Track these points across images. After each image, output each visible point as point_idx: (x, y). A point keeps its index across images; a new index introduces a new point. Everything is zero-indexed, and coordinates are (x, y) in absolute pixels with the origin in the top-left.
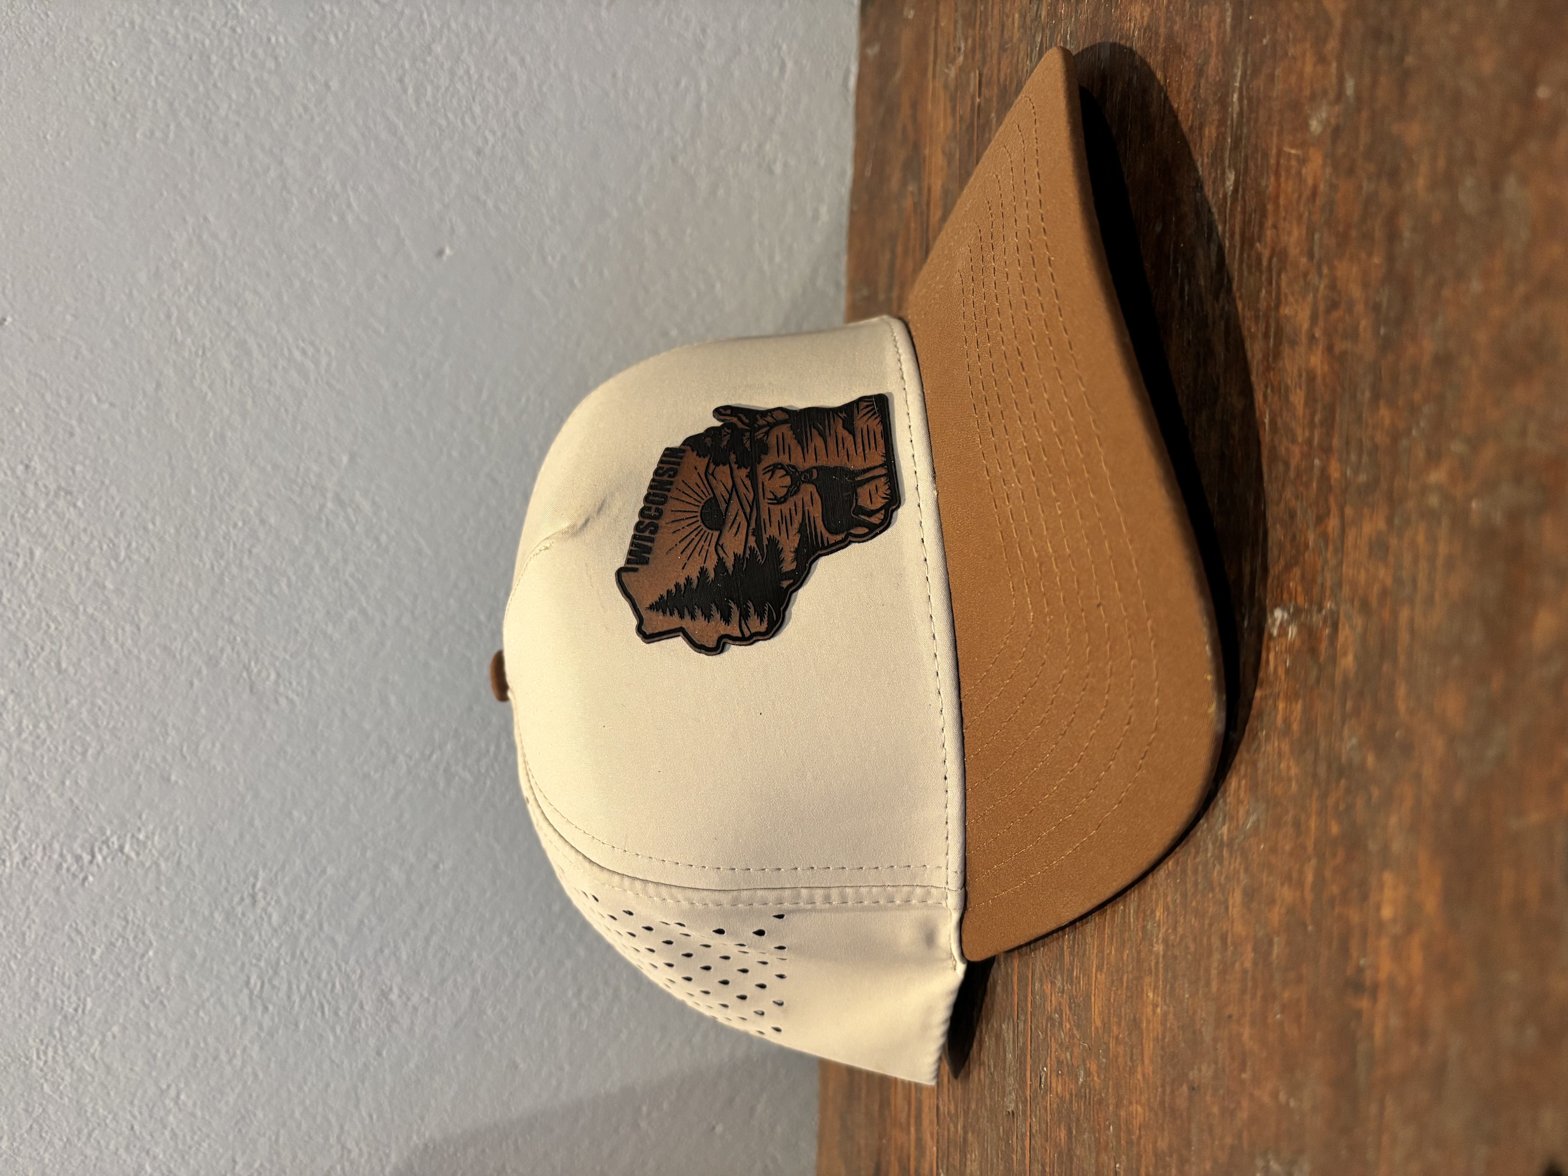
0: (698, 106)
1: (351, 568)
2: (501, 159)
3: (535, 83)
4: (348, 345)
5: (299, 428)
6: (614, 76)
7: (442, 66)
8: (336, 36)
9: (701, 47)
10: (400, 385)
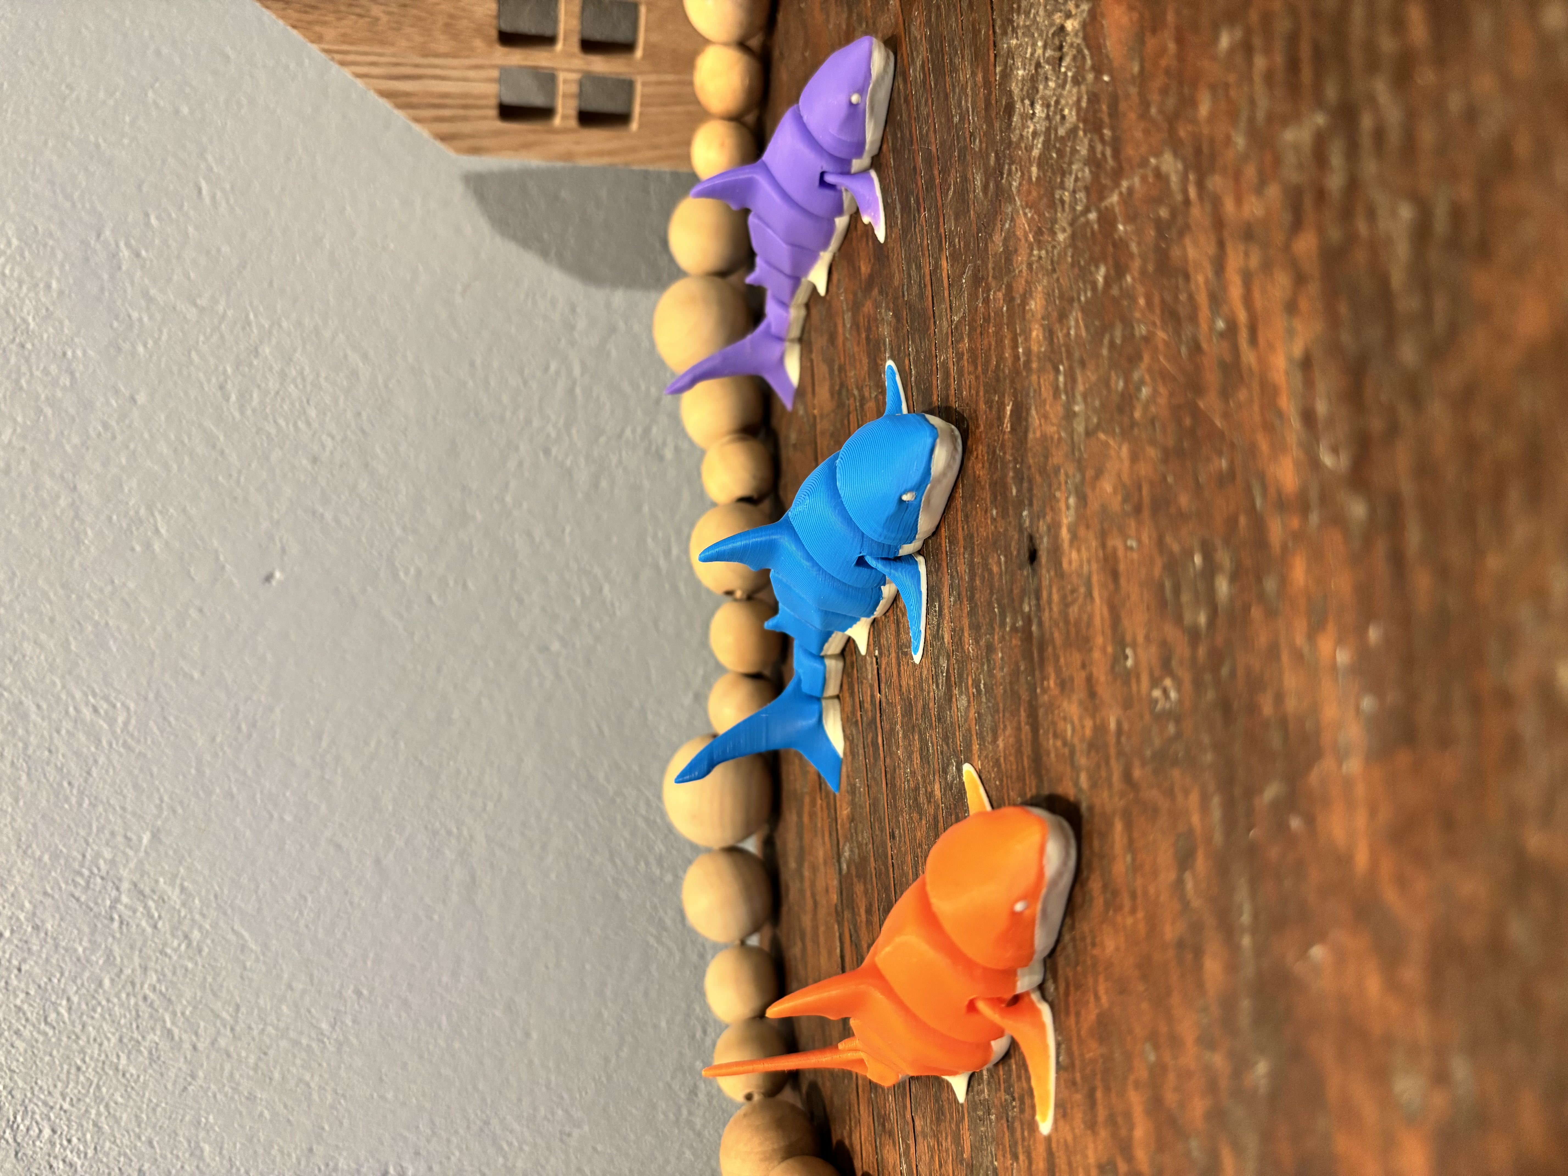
0: (571, 391)
1: (153, 978)
2: (341, 466)
3: (380, 381)
4: (151, 696)
5: (86, 803)
6: (472, 364)
7: (271, 369)
8: (145, 345)
9: (571, 327)
10: (219, 739)
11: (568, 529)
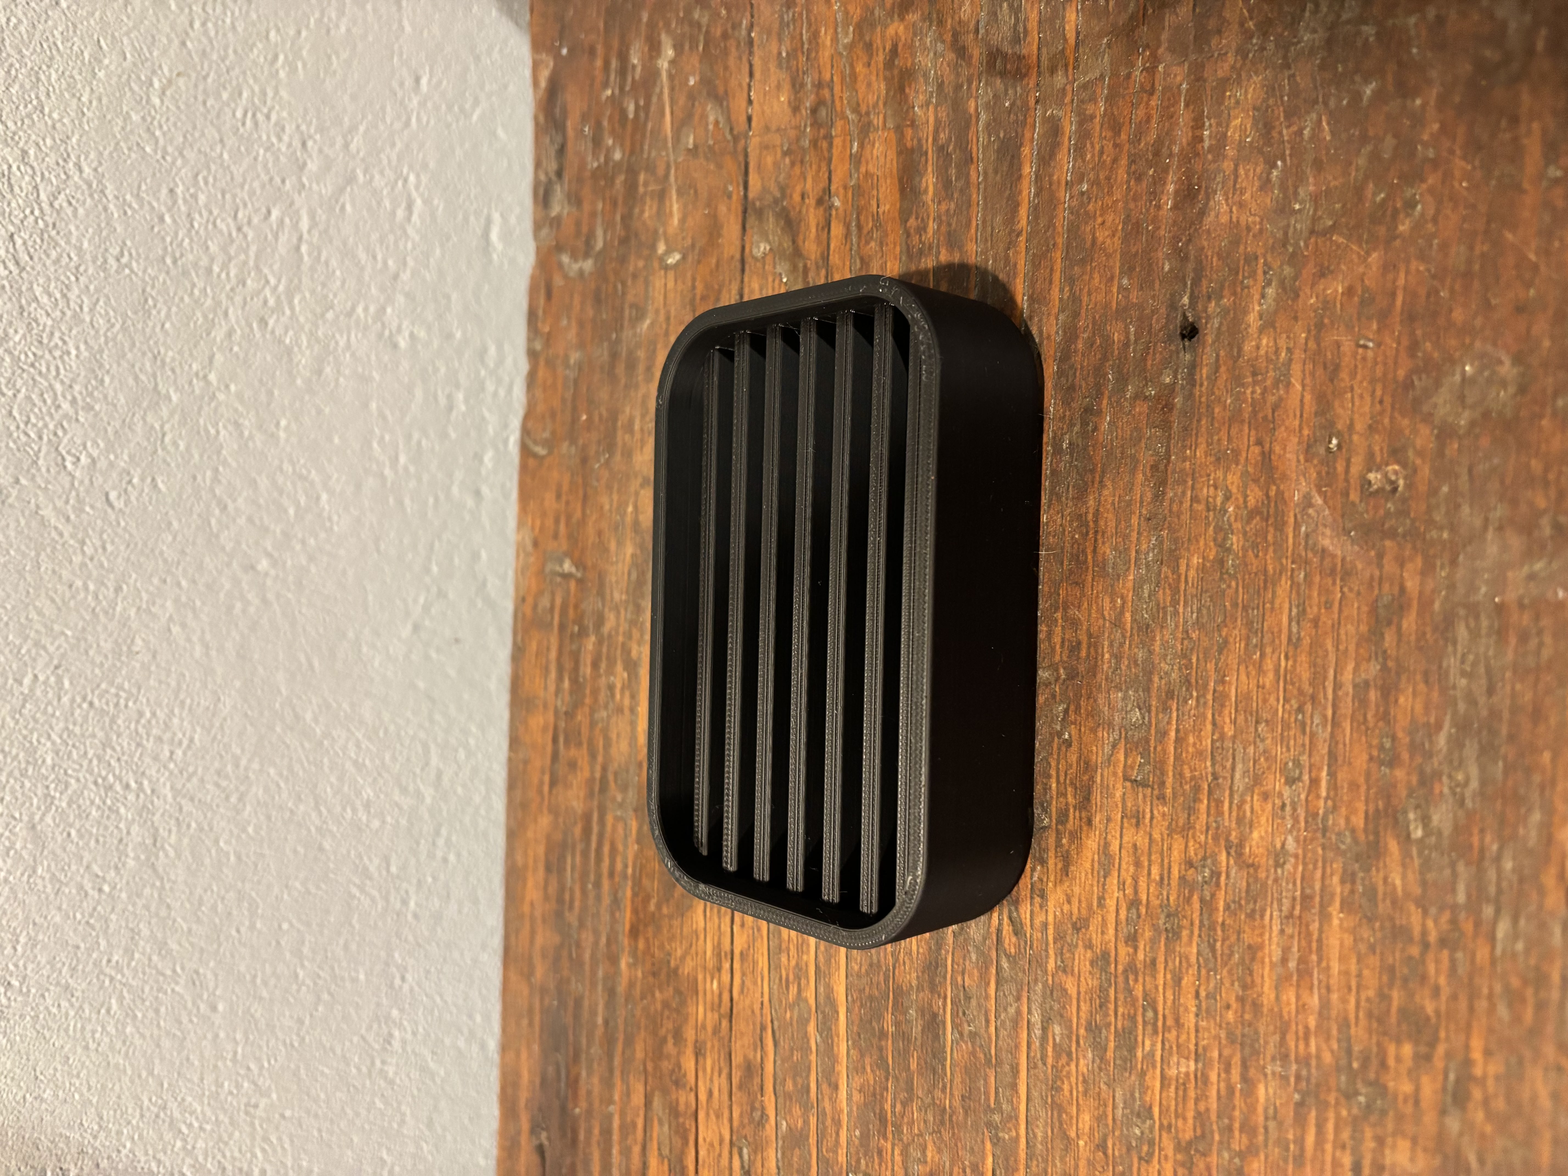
11: (283, 423)
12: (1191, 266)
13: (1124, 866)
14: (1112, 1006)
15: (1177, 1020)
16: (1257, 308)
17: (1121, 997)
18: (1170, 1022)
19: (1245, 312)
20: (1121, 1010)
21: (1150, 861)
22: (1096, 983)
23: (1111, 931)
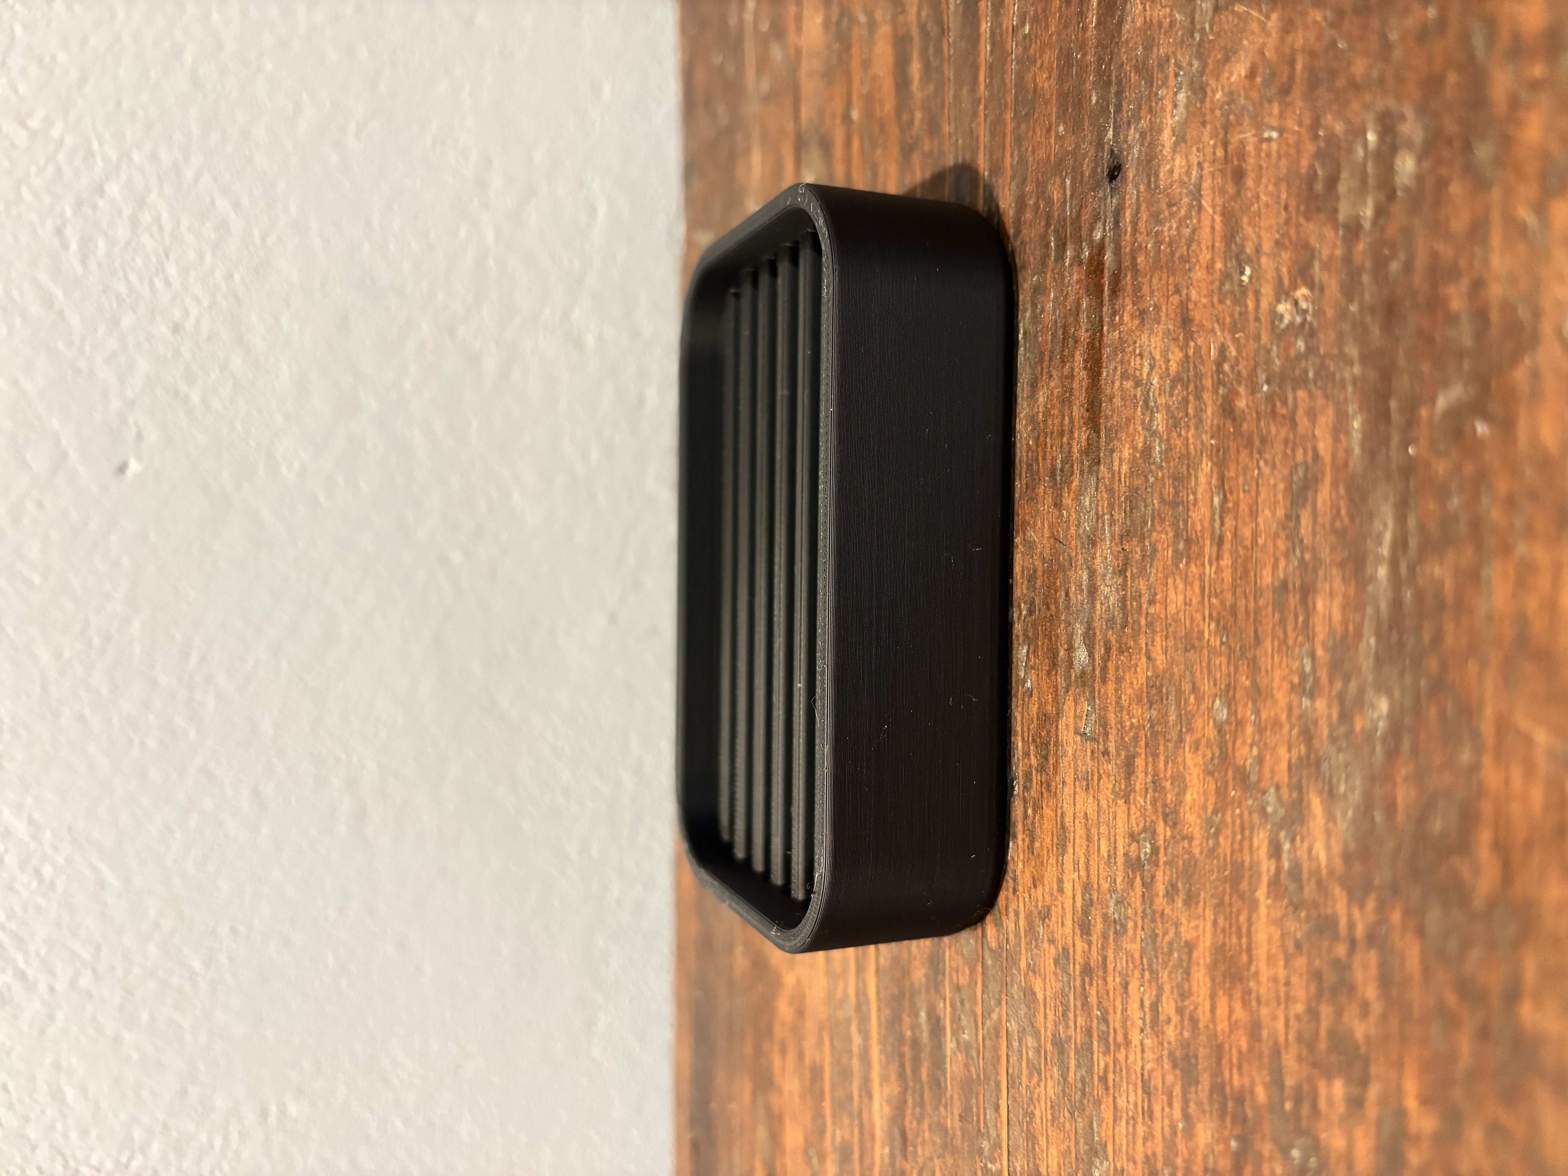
0: (482, 262)
2: (209, 337)
3: (256, 236)
6: (368, 223)
7: (119, 213)
9: (485, 186)
10: (67, 654)
11: (474, 424)
12: (1113, 89)
13: (1078, 841)
14: (1071, 1015)
15: (1126, 1036)
16: (1170, 122)
17: (1079, 1004)
18: (1120, 1038)
19: (1160, 131)
20: (1079, 1020)
21: (1099, 834)
22: (1059, 985)
23: (1069, 923)
